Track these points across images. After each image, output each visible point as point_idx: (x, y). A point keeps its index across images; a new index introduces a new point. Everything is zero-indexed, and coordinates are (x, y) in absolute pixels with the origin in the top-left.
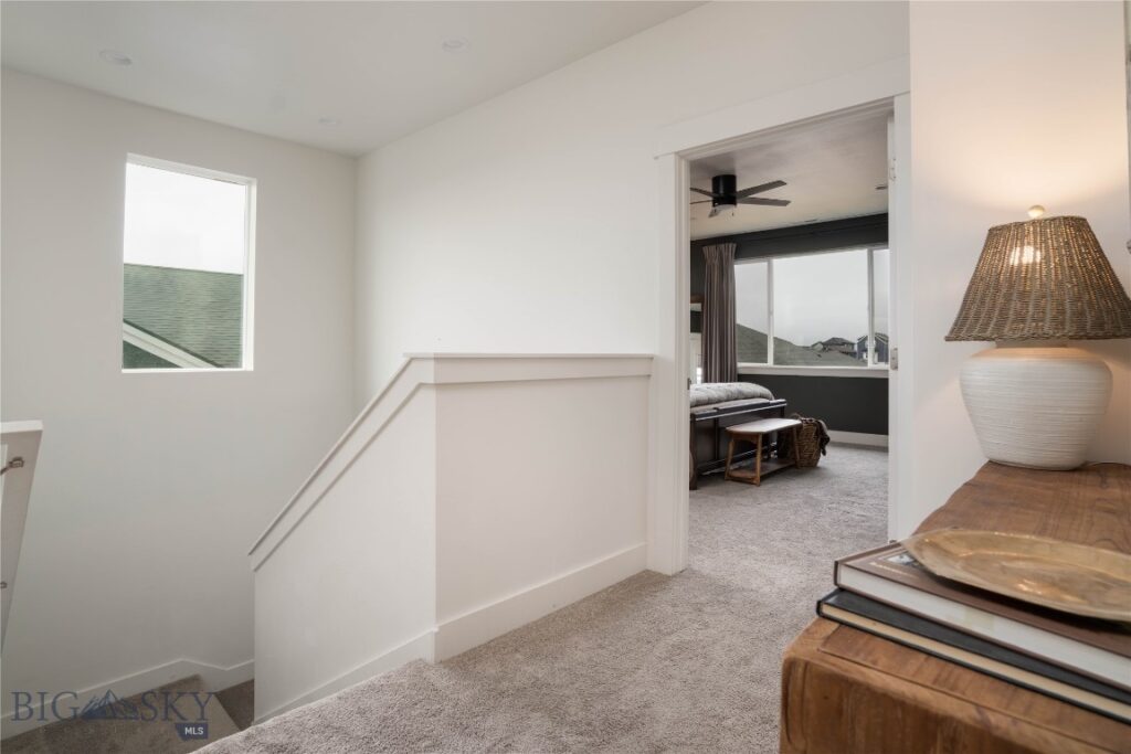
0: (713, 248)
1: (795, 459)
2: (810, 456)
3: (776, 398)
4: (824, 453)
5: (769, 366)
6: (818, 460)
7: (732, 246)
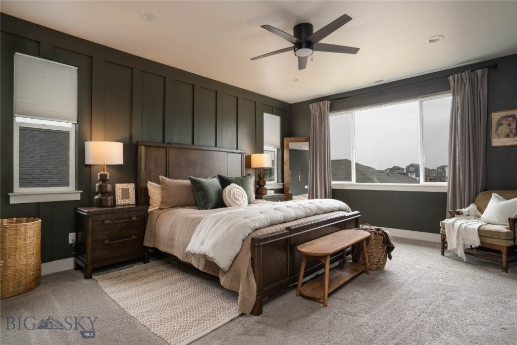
0: (315, 104)
1: (365, 264)
2: (379, 261)
3: (352, 211)
4: (390, 258)
5: (353, 184)
6: (385, 264)
7: (328, 103)
